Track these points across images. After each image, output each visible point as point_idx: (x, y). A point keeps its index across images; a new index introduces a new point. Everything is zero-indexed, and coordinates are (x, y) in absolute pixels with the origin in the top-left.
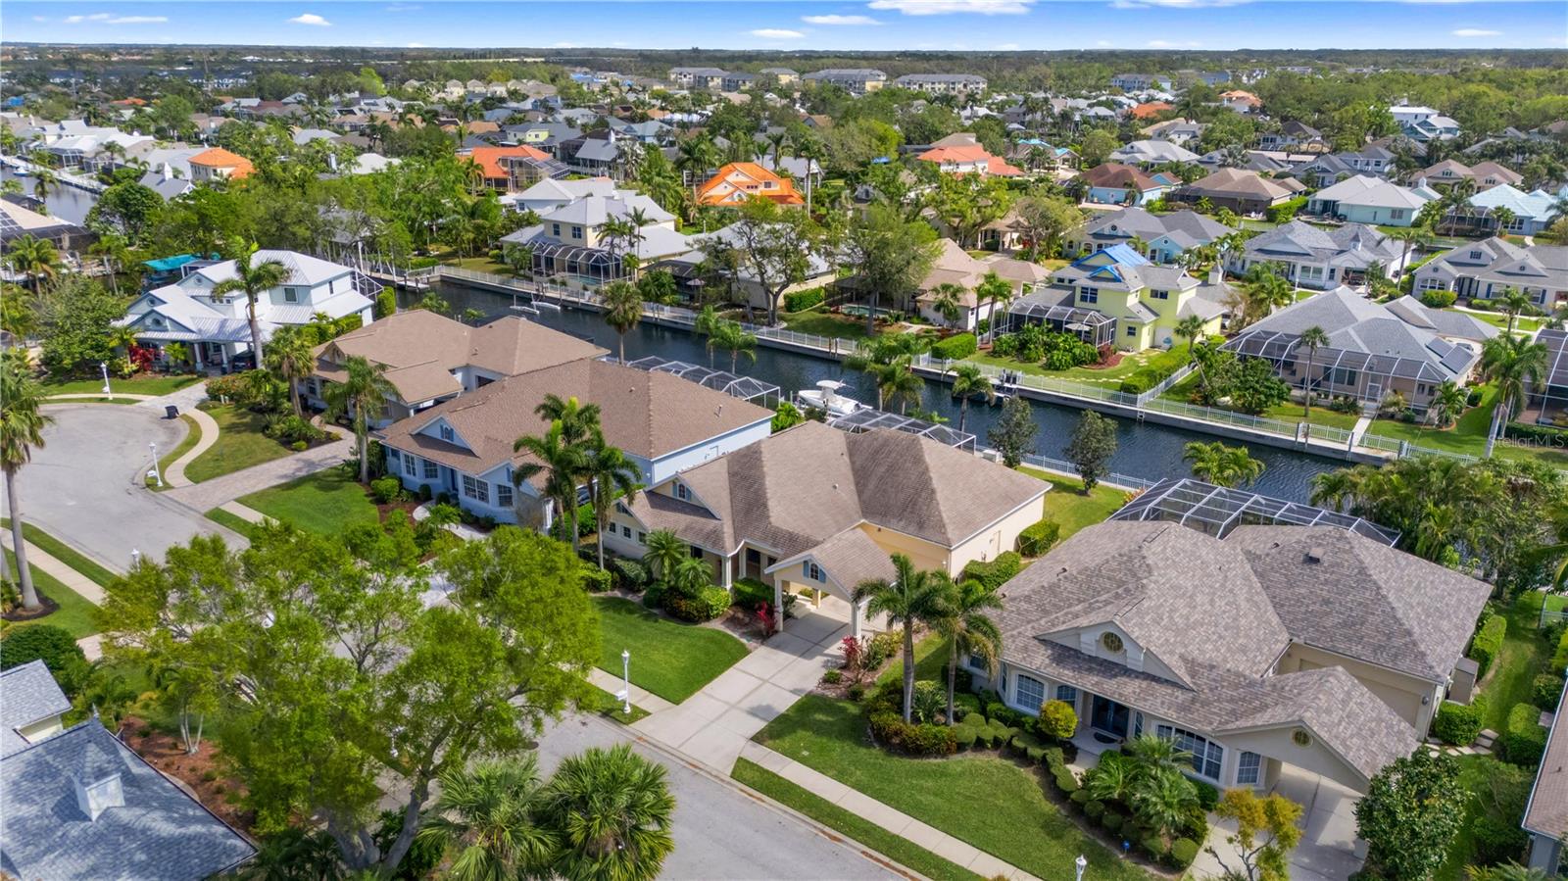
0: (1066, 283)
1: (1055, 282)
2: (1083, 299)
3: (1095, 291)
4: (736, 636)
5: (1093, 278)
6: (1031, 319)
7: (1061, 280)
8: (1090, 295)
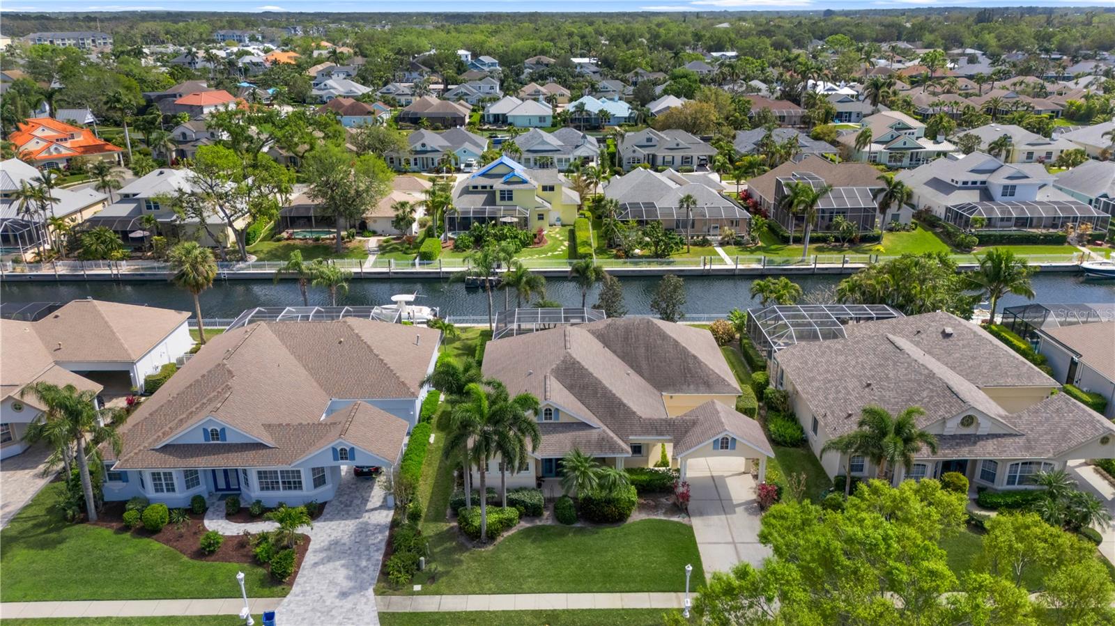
0: (480, 189)
1: (471, 189)
2: (503, 198)
3: (510, 192)
4: (663, 518)
5: (506, 183)
6: (477, 219)
7: (475, 187)
8: (506, 196)
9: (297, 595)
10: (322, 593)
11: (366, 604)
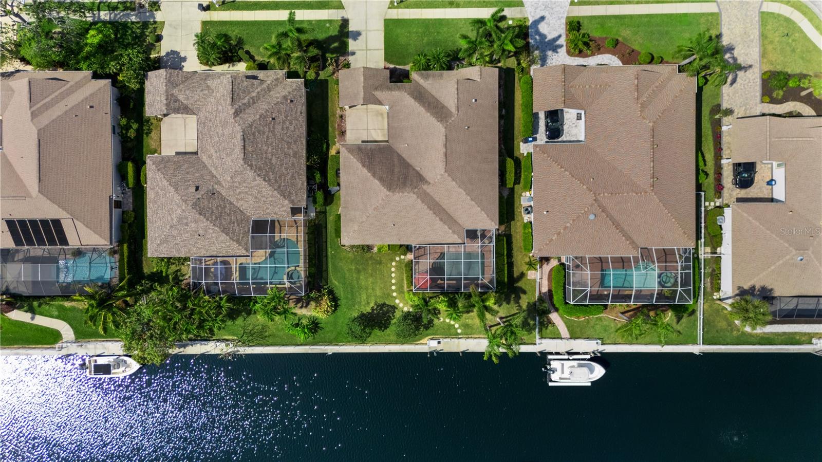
9: (562, 17)
10: (551, 18)
11: (531, 12)
